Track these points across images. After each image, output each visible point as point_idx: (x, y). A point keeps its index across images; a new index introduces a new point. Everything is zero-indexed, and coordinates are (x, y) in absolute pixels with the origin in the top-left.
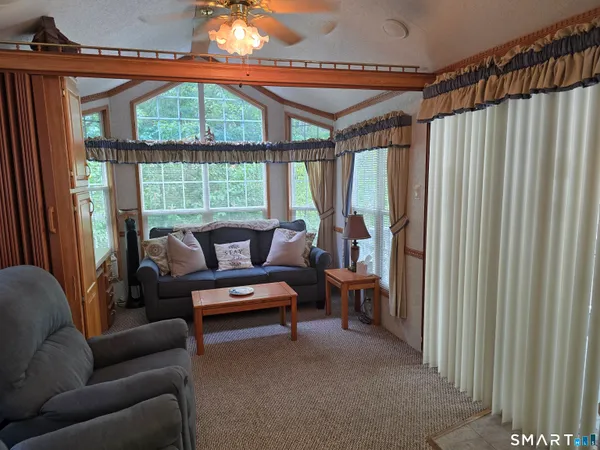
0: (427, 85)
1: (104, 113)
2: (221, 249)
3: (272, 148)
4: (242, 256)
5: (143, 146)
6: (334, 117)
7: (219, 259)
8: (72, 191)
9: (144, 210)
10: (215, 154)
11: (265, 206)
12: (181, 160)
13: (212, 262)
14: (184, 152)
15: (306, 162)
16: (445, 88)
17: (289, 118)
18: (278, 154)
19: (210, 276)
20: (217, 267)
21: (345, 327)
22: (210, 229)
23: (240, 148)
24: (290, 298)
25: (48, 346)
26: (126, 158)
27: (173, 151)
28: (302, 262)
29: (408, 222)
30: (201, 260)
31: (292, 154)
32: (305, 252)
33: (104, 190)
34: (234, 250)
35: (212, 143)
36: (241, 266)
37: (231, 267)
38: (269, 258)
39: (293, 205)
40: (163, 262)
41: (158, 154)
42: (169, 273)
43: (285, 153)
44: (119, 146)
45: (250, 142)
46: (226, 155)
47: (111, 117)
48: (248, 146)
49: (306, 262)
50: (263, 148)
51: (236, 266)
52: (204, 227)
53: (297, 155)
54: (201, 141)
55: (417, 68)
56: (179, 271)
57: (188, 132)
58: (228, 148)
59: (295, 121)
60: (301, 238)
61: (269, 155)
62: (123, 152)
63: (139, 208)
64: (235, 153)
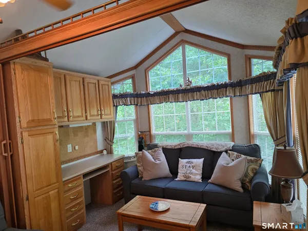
1: (133, 77)
3: (232, 85)
4: (194, 171)
5: (148, 95)
10: (190, 94)
11: (230, 131)
12: (169, 101)
14: (171, 96)
15: (259, 93)
17: (250, 59)
18: (237, 89)
20: (176, 177)
22: (179, 147)
23: (207, 88)
27: (165, 95)
28: (238, 186)
31: (248, 88)
33: (134, 120)
34: (188, 165)
35: (188, 88)
36: (191, 179)
37: (183, 178)
38: (213, 177)
41: (157, 98)
43: (244, 88)
46: (197, 94)
48: (214, 86)
49: (242, 187)
50: (225, 86)
51: (187, 179)
52: (176, 146)
53: (252, 87)
54: (183, 87)
57: (179, 82)
58: (199, 89)
59: (254, 61)
60: (240, 162)
61: (229, 91)
62: (140, 99)
63: (150, 131)
64: (203, 92)
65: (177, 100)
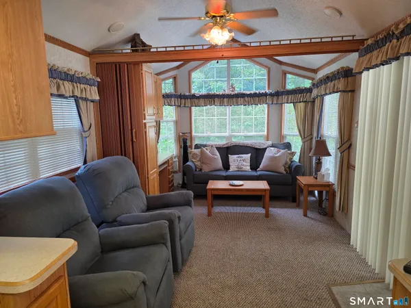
0: (361, 47)
1: (175, 78)
2: (232, 158)
3: (271, 95)
4: (244, 163)
5: (194, 97)
6: (315, 71)
7: (230, 164)
8: (144, 121)
9: (193, 134)
10: (234, 100)
11: (265, 133)
12: (214, 104)
13: (226, 166)
14: (216, 99)
15: (293, 103)
16: (369, 50)
17: (285, 74)
18: (275, 98)
19: (224, 173)
20: (229, 169)
21: (305, 215)
22: (227, 146)
23: (250, 96)
24: (265, 190)
25: (125, 194)
26: (185, 104)
27: (210, 98)
28: (282, 170)
29: (351, 145)
30: (219, 164)
31: (285, 98)
32: (286, 164)
33: (174, 121)
34: (239, 159)
35: (233, 93)
36: (243, 169)
37: (236, 169)
38: (261, 166)
39: (285, 132)
40: (198, 164)
41: (202, 101)
42: (201, 170)
43: (280, 97)
44: (182, 97)
45: (257, 92)
46: (241, 100)
47: (179, 80)
48: (255, 93)
49: (285, 170)
50: (265, 95)
51: (240, 169)
52: (224, 145)
53: (288, 98)
54: (227, 92)
55: (353, 36)
56: (206, 169)
57: (220, 87)
58: (242, 96)
59: (289, 76)
60: (283, 154)
61: (269, 99)
62: (183, 101)
63: (191, 133)
64: (247, 99)
65: (221, 104)
